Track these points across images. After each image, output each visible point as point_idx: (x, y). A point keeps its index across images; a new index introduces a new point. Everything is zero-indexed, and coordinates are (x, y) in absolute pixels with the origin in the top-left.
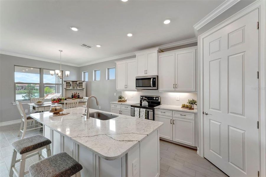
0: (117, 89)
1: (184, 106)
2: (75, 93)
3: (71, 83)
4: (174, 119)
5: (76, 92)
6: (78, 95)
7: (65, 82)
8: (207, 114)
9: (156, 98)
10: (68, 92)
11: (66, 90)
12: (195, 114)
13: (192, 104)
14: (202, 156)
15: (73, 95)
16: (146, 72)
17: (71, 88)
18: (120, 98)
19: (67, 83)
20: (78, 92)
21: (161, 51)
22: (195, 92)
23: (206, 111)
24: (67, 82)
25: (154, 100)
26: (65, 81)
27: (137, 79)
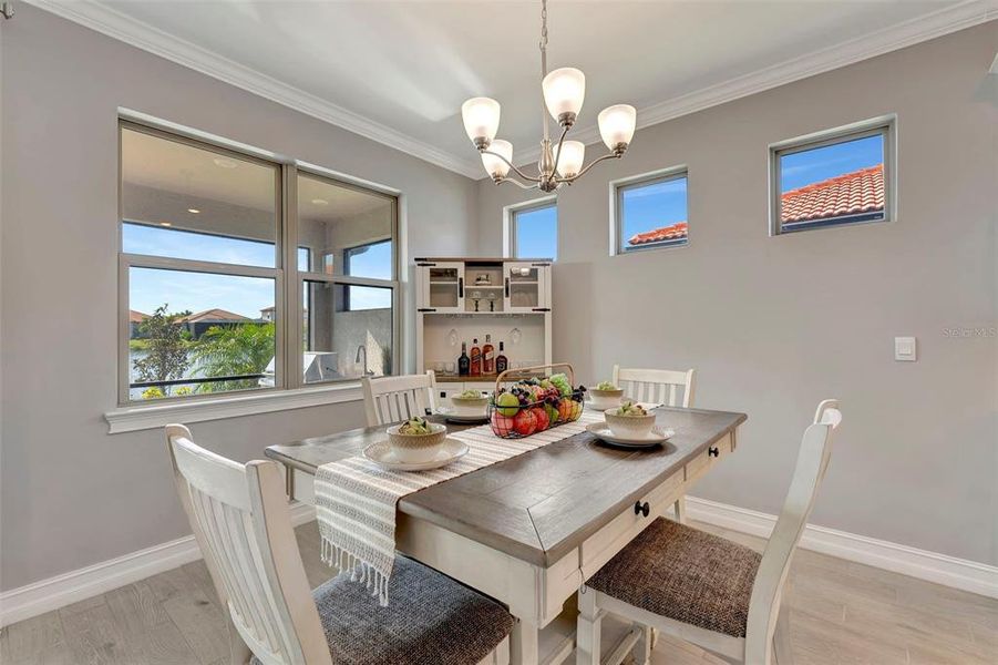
2: (481, 345)
3: (460, 275)
5: (488, 337)
6: (496, 353)
7: (427, 269)
10: (441, 332)
11: (430, 319)
15: (468, 354)
17: (461, 307)
19: (435, 274)
20: (497, 334)
24: (440, 266)
26: (422, 262)
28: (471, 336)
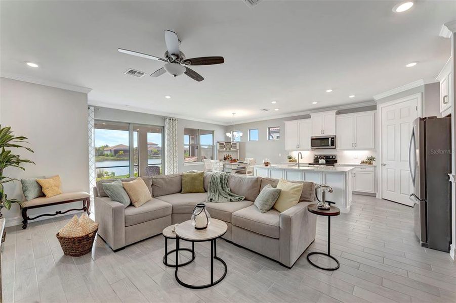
0: (286, 149)
1: (363, 162)
3: (224, 143)
4: (354, 172)
5: (229, 154)
7: (219, 143)
8: (385, 165)
9: (333, 156)
10: (221, 153)
11: (220, 152)
12: (375, 167)
13: (371, 160)
14: (381, 198)
15: (225, 157)
16: (323, 132)
17: (224, 149)
18: (290, 158)
21: (339, 113)
22: (374, 150)
23: (384, 162)
24: (221, 143)
25: (330, 158)
27: (312, 139)
28: (226, 154)
